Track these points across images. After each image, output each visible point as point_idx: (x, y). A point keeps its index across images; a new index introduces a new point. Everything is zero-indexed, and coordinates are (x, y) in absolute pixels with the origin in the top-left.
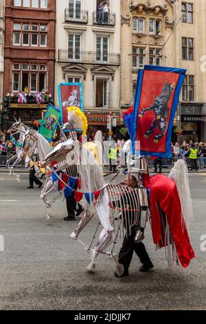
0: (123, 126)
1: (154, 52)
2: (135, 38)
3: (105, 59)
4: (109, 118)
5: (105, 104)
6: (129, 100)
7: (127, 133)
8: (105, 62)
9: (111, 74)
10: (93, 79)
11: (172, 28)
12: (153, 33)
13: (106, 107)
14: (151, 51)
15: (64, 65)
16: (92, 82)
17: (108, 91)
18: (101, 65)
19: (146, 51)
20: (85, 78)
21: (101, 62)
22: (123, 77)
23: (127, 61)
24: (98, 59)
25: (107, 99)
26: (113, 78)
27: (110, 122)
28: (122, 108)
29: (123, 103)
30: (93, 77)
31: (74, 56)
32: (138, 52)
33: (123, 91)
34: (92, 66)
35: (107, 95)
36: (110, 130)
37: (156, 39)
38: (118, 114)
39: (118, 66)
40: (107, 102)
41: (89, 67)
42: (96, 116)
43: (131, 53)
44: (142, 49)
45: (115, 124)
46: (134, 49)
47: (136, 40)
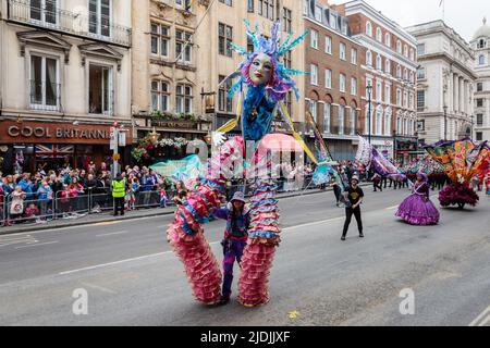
0: (137, 145)
1: (183, 36)
2: (155, 8)
3: (106, 32)
4: (114, 132)
5: (106, 109)
6: (146, 104)
7: (143, 157)
8: (105, 38)
9: (117, 60)
10: (83, 64)
11: (207, 6)
12: (182, 7)
13: (107, 115)
14: (179, 33)
15: (22, 29)
16: (82, 69)
17: (110, 88)
18: (99, 42)
19: (172, 33)
20: (67, 61)
21: (98, 36)
22: (135, 68)
23: (142, 42)
24: (93, 30)
25: (110, 100)
26: (119, 66)
27: (116, 138)
28: (135, 116)
29: (137, 109)
30: (83, 60)
31: (43, 16)
32: (159, 31)
33: (136, 90)
34: (80, 41)
35: (110, 94)
36: (116, 152)
37: (185, 16)
38: (128, 126)
39: (128, 48)
40: (110, 106)
41: (75, 42)
42: (91, 129)
43: (149, 30)
44: (165, 29)
45: (123, 143)
46: (154, 25)
47: (155, 12)
